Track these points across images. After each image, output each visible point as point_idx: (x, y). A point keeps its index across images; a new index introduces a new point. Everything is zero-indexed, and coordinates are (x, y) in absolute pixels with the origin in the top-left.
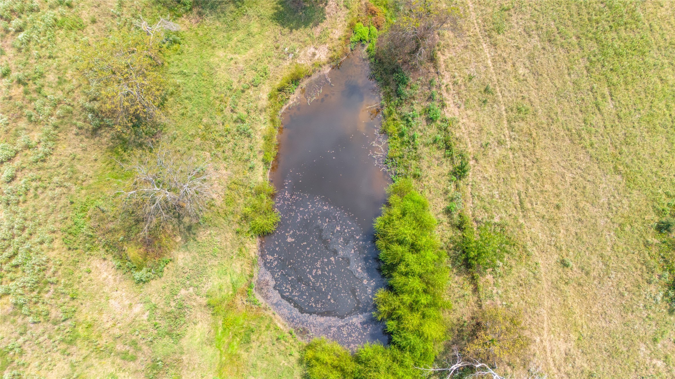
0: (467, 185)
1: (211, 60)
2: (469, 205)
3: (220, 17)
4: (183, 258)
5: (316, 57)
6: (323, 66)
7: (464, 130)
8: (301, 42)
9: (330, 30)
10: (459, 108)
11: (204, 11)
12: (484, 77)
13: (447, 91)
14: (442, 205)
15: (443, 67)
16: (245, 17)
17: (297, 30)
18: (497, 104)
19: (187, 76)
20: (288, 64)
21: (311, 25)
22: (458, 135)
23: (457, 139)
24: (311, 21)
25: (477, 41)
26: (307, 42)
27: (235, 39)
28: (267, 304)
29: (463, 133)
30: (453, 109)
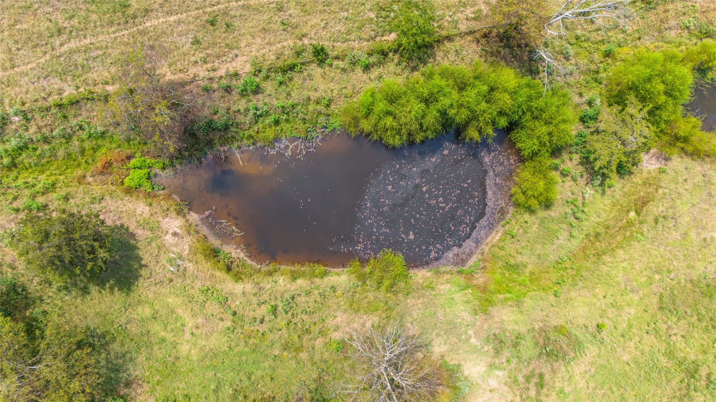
0: (333, 46)
1: (195, 358)
2: (356, 44)
3: (131, 358)
4: (439, 346)
5: (179, 231)
6: (190, 222)
7: (265, 50)
8: (159, 252)
9: (139, 218)
10: (237, 56)
11: (123, 380)
12: (193, 25)
13: (214, 70)
14: (359, 75)
15: (181, 75)
16: (128, 326)
17: (142, 259)
18: (229, 11)
19: (219, 383)
20: (191, 264)
21: (132, 242)
22: (273, 57)
23: (278, 58)
24: (128, 243)
25: (142, 33)
26: (159, 244)
27: (162, 334)
28: (478, 252)
29: (270, 51)
30: (239, 63)
